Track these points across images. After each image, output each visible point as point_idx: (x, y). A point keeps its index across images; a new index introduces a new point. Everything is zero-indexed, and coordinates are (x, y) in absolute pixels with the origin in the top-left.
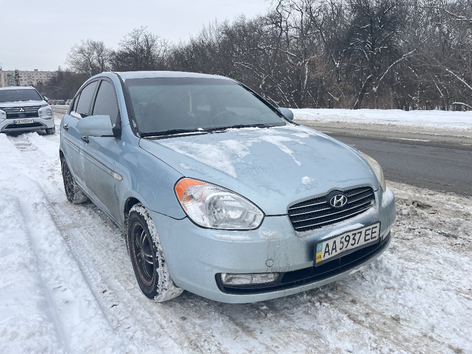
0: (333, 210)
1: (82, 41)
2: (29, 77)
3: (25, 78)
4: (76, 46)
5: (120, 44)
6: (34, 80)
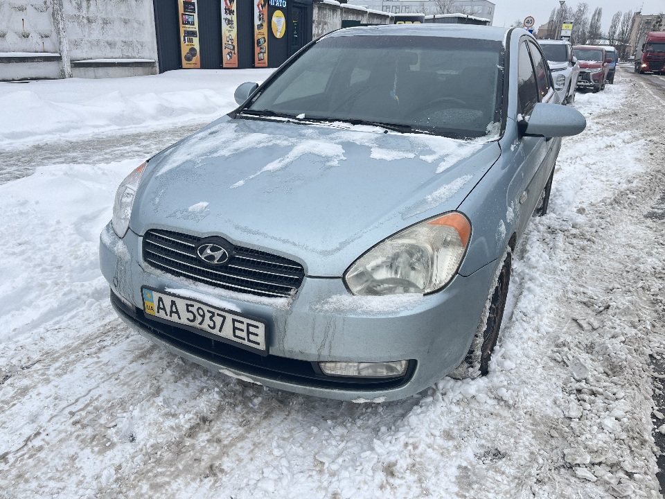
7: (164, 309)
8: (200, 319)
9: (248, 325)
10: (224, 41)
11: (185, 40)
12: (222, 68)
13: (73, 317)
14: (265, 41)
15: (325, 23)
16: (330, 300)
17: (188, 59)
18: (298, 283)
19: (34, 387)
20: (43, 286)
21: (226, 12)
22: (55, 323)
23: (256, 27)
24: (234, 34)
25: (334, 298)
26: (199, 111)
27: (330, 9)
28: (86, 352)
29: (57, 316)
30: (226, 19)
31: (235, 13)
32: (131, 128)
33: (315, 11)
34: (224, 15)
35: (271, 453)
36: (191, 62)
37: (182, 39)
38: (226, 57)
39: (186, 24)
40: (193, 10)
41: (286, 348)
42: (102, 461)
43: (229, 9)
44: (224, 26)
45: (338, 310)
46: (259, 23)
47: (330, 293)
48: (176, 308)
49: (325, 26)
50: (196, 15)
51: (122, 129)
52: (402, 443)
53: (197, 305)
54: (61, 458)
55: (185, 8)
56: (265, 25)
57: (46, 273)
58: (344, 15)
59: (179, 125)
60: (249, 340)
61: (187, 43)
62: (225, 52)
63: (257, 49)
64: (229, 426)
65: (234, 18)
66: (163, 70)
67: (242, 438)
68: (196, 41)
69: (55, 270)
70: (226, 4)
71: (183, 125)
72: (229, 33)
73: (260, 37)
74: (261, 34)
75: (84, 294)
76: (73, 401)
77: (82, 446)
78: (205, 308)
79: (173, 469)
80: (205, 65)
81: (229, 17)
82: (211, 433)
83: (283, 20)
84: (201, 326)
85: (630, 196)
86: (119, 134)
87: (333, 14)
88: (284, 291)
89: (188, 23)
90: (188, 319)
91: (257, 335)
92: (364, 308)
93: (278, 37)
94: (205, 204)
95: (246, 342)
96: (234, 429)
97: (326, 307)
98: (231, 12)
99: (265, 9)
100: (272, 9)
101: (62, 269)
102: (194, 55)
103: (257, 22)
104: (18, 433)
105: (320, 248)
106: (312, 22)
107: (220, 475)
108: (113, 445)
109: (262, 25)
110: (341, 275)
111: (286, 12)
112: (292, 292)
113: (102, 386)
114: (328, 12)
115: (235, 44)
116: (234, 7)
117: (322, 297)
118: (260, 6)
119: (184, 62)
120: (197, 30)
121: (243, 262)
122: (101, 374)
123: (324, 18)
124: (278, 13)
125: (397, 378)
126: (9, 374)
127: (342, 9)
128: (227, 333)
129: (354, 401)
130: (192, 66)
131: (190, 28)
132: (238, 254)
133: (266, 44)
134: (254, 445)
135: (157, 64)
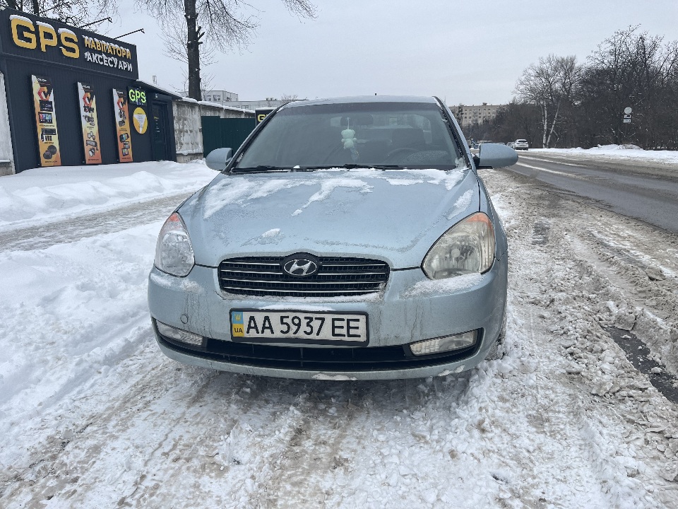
0: (287, 277)
1: (541, 59)
2: (475, 113)
3: (470, 115)
4: (532, 67)
5: (589, 57)
6: (480, 117)
7: (256, 327)
8: (294, 328)
9: (349, 321)
10: (85, 138)
11: (42, 138)
12: (85, 164)
13: (93, 385)
14: (128, 137)
15: (185, 119)
16: (416, 286)
17: (47, 157)
18: (385, 278)
19: (104, 444)
20: (45, 362)
21: (85, 110)
22: (79, 393)
23: (117, 123)
24: (95, 130)
25: (418, 284)
26: (89, 202)
27: (188, 106)
28: (135, 409)
29: (77, 386)
30: (86, 117)
31: (95, 110)
32: (24, 222)
33: (175, 108)
34: (83, 113)
35: (377, 440)
36: (50, 160)
37: (40, 137)
38: (88, 154)
39: (43, 122)
40: (51, 109)
41: (382, 337)
42: (226, 482)
43: (88, 107)
44: (85, 124)
45: (425, 294)
46: (121, 119)
47: (414, 281)
48: (270, 324)
49: (185, 122)
50: (53, 113)
51: (13, 224)
52: (477, 409)
53: (292, 315)
54: (185, 488)
55: (42, 107)
56: (127, 122)
57: (41, 351)
58: (202, 112)
59: (74, 216)
60: (349, 336)
61: (45, 141)
62: (87, 148)
63: (120, 145)
64: (324, 432)
65: (94, 115)
66: (19, 170)
67: (342, 437)
68: (55, 140)
69: (48, 346)
70: (85, 102)
71: (78, 216)
72: (90, 130)
73: (122, 133)
74: (123, 130)
75: (96, 362)
76: (157, 446)
77: (197, 475)
78: (302, 316)
79: (300, 470)
80: (65, 162)
81: (88, 114)
82: (313, 440)
83: (144, 117)
84: (296, 335)
85: (515, 231)
86: (11, 229)
87: (192, 111)
88: (373, 287)
89: (46, 121)
90: (282, 332)
91: (357, 328)
92: (444, 289)
93: (141, 133)
94: (278, 230)
95: (346, 339)
96: (329, 432)
97: (414, 293)
98: (91, 110)
99: (126, 107)
100: (132, 107)
101: (56, 345)
102: (54, 153)
103: (118, 119)
104: (121, 481)
105: (397, 246)
106: (173, 118)
107: (346, 464)
108: (226, 469)
109: (123, 122)
110: (419, 265)
111: (147, 109)
112: (380, 287)
113: (175, 429)
114: (187, 110)
115: (97, 140)
116: (93, 105)
117: (409, 285)
118: (120, 104)
119: (43, 160)
120: (55, 128)
121: (330, 270)
122: (167, 422)
123: (184, 114)
124: (139, 110)
125: (468, 348)
126: (66, 441)
127: (199, 106)
128: (326, 334)
129: (440, 375)
130: (52, 164)
131: (48, 126)
132: (324, 264)
133: (129, 140)
134: (357, 438)
135: (13, 164)
